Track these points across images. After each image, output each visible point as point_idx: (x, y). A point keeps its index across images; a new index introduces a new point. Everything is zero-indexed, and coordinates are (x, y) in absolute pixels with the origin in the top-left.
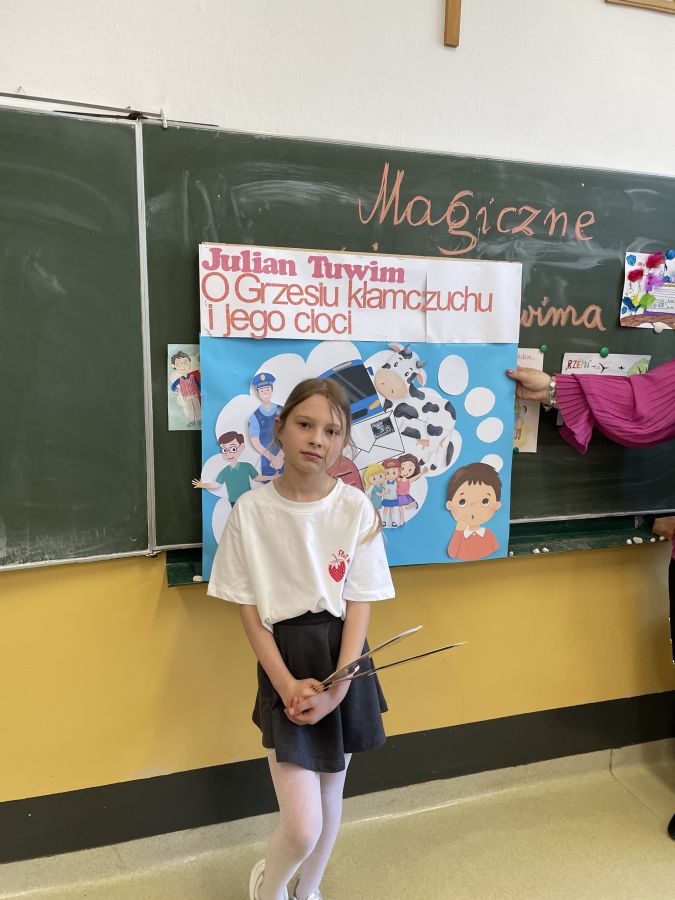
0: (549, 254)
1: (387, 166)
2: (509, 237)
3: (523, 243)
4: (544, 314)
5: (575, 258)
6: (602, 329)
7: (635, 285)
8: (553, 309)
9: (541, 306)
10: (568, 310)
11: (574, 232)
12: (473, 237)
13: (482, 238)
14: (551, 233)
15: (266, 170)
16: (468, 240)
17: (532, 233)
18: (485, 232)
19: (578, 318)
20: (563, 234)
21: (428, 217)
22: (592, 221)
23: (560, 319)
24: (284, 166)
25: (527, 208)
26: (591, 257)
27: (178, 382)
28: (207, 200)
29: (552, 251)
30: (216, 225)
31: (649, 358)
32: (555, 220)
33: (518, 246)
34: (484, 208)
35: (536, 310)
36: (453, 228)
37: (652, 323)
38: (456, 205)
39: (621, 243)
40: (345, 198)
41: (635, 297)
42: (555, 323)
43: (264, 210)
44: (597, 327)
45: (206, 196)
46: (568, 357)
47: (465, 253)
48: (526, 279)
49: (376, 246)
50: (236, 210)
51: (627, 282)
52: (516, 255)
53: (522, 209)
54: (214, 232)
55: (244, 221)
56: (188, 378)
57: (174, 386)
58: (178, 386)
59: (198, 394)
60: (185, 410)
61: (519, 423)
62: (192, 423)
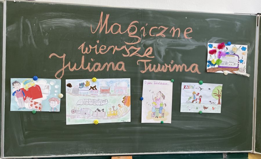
0: (172, 44)
1: (102, 13)
2: (155, 38)
3: (161, 40)
4: (172, 67)
5: (185, 45)
6: (199, 73)
7: (213, 56)
8: (176, 65)
9: (171, 64)
10: (183, 66)
11: (184, 36)
12: (139, 38)
13: (143, 38)
14: (173, 36)
15: (53, 15)
16: (137, 39)
17: (165, 36)
18: (144, 36)
19: (187, 69)
20: (179, 36)
21: (120, 31)
22: (191, 31)
23: (179, 69)
24: (61, 14)
25: (162, 27)
26: (192, 45)
27: (15, 92)
28: (30, 26)
29: (174, 43)
30: (33, 35)
31: (222, 85)
32: (174, 31)
33: (159, 41)
34: (144, 27)
35: (168, 65)
36: (131, 34)
37: (222, 71)
38: (131, 26)
39: (205, 39)
40: (85, 24)
41: (213, 60)
42: (177, 70)
43: (52, 29)
44: (196, 73)
45: (29, 24)
46: (183, 84)
47: (136, 44)
48: (163, 53)
49: (98, 42)
50: (41, 30)
51: (209, 55)
52: (158, 44)
53: (160, 27)
54: (32, 37)
55: (44, 33)
56: (19, 91)
57: (13, 94)
58: (15, 94)
59: (23, 97)
60: (18, 103)
61: (163, 110)
62: (20, 108)
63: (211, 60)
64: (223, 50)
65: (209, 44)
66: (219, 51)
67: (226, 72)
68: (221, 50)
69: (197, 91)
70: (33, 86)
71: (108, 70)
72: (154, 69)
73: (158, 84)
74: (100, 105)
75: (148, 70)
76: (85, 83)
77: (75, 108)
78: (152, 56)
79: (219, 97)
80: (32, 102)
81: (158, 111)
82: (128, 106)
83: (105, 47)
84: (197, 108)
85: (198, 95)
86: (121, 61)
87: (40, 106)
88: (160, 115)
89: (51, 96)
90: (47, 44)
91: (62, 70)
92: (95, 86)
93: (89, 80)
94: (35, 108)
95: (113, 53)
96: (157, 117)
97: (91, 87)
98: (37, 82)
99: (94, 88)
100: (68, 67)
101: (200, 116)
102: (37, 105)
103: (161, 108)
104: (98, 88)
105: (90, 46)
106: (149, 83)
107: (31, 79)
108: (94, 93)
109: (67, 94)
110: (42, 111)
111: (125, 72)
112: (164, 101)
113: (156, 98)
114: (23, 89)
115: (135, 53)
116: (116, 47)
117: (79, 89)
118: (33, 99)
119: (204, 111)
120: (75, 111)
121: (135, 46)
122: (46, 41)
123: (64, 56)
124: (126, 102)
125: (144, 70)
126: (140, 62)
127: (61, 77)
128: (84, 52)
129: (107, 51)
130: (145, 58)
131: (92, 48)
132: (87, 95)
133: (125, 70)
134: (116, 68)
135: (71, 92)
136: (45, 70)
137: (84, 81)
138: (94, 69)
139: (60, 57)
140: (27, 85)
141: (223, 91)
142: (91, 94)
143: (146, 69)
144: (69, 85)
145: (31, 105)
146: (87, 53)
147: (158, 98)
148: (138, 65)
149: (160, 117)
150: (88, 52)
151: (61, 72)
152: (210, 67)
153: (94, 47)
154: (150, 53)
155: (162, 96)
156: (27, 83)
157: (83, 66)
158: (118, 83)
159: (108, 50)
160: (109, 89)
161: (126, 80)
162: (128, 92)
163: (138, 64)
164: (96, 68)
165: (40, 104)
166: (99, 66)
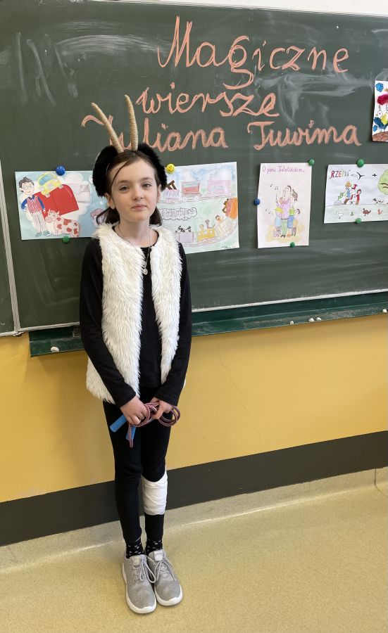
0: (314, 85)
1: (178, 19)
2: (280, 72)
3: (291, 77)
4: (311, 134)
5: (334, 87)
6: (358, 144)
7: (384, 107)
8: (318, 130)
9: (308, 127)
10: (330, 130)
11: (332, 66)
12: (251, 74)
13: (258, 74)
14: (314, 67)
15: (82, 28)
16: (247, 77)
17: (298, 68)
18: (260, 69)
19: (338, 136)
20: (324, 68)
21: (214, 59)
22: (346, 57)
23: (324, 137)
24: (96, 23)
25: (292, 48)
26: (348, 86)
27: (25, 201)
28: (37, 55)
29: (315, 82)
30: (45, 75)
32: (316, 57)
33: (288, 79)
34: (259, 50)
35: (304, 131)
36: (235, 67)
38: (236, 48)
39: (371, 73)
40: (146, 47)
41: (384, 117)
42: (320, 141)
43: (82, 60)
44: (354, 143)
45: (35, 51)
46: (331, 168)
47: (245, 88)
48: (295, 106)
49: (173, 86)
50: (60, 62)
51: (377, 105)
52: (286, 87)
53: (289, 49)
54: (44, 80)
55: (67, 70)
56: (33, 198)
57: (23, 206)
58: (26, 205)
59: (42, 211)
60: (33, 223)
61: (294, 222)
62: (39, 234)
63: (379, 116)
65: (377, 82)
70: (58, 188)
71: (194, 146)
72: (278, 139)
73: (286, 170)
74: (184, 220)
75: (268, 143)
78: (276, 113)
80: (59, 219)
81: (286, 225)
82: (234, 218)
83: (187, 96)
84: (352, 215)
85: (354, 188)
86: (218, 126)
87: (74, 227)
88: (289, 231)
89: (94, 207)
90: (76, 94)
92: (173, 182)
94: (68, 233)
95: (203, 110)
96: (284, 236)
98: (64, 178)
99: (171, 186)
101: (356, 228)
102: (71, 226)
103: (291, 219)
104: (178, 185)
105: (158, 96)
106: (270, 170)
107: (53, 173)
108: (171, 196)
110: (80, 236)
111: (226, 149)
112: (296, 205)
113: (281, 199)
114: (39, 194)
115: (244, 107)
116: (208, 95)
118: (60, 214)
119: (365, 219)
121: (244, 92)
122: (73, 89)
124: (229, 211)
125: (261, 143)
126: (254, 126)
128: (147, 110)
129: (190, 107)
130: (262, 118)
131: (163, 100)
133: (225, 146)
134: (208, 142)
136: (77, 154)
138: (169, 147)
140: (45, 186)
142: (167, 198)
143: (264, 141)
145: (59, 226)
146: (154, 112)
147: (286, 198)
148: (249, 134)
149: (289, 236)
150: (155, 109)
152: (378, 131)
153: (166, 97)
154: (271, 106)
155: (293, 195)
156: (45, 182)
157: (148, 141)
158: (213, 172)
159: (193, 103)
160: (199, 187)
161: (229, 167)
162: (232, 192)
163: (249, 131)
164: (172, 144)
165: (75, 224)
166: (178, 140)
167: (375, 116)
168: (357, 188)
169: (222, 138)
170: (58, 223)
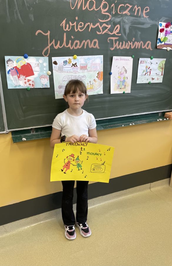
0: (135, 22)
2: (122, 15)
4: (133, 44)
5: (143, 24)
7: (162, 34)
8: (136, 42)
9: (132, 41)
10: (141, 43)
11: (143, 14)
12: (110, 16)
13: (113, 16)
14: (135, 14)
16: (108, 16)
17: (129, 14)
18: (114, 13)
19: (144, 46)
20: (139, 15)
21: (95, 7)
22: (148, 10)
23: (138, 46)
25: (128, 5)
26: (148, 23)
27: (10, 70)
30: (19, 10)
31: (165, 59)
32: (137, 9)
33: (125, 19)
34: (113, 4)
35: (131, 43)
36: (104, 11)
37: (166, 47)
38: (104, 3)
39: (158, 19)
41: (162, 38)
42: (136, 47)
43: (36, 3)
44: (150, 49)
46: (141, 59)
47: (107, 21)
48: (127, 31)
49: (77, 18)
50: (26, 3)
51: (159, 32)
52: (124, 22)
53: (126, 5)
54: (18, 12)
55: (29, 8)
56: (13, 69)
57: (8, 72)
58: (10, 72)
59: (17, 75)
60: (13, 81)
61: (125, 83)
62: (16, 86)
63: (160, 38)
64: (169, 29)
65: (160, 23)
66: (166, 30)
67: (169, 49)
68: (167, 29)
69: (149, 65)
70: (25, 64)
71: (85, 47)
72: (120, 46)
73: (123, 60)
75: (116, 47)
76: (68, 61)
77: (61, 84)
78: (120, 34)
79: (162, 70)
80: (25, 79)
81: (122, 84)
82: (101, 80)
83: (83, 24)
84: (148, 80)
86: (96, 39)
87: (33, 83)
88: (123, 87)
89: (41, 74)
90: (33, 19)
91: (48, 48)
92: (76, 63)
93: (71, 58)
94: (29, 86)
95: (89, 31)
96: (121, 89)
97: (73, 64)
98: (27, 60)
99: (75, 65)
100: (53, 44)
101: (148, 86)
102: (30, 82)
103: (124, 81)
104: (78, 65)
105: (70, 23)
106: (117, 60)
107: (22, 57)
108: (75, 70)
109: (54, 71)
111: (99, 49)
112: (126, 75)
113: (120, 72)
114: (16, 67)
115: (106, 30)
116: (92, 24)
117: (63, 66)
118: (26, 77)
119: (152, 82)
120: (62, 86)
121: (107, 23)
122: (32, 17)
123: (48, 33)
124: (99, 77)
125: (113, 47)
126: (110, 39)
127: (48, 55)
128: (65, 29)
129: (84, 29)
130: (114, 36)
131: (72, 25)
132: (70, 72)
133: (98, 48)
134: (91, 46)
135: (57, 69)
136: (33, 48)
137: (67, 58)
138: (75, 47)
139: (46, 34)
140: (19, 63)
141: (165, 64)
142: (73, 71)
143: (114, 46)
144: (55, 63)
145: (25, 83)
146: (68, 30)
147: (122, 72)
149: (123, 89)
150: (69, 28)
151: (48, 50)
152: (159, 44)
153: (74, 24)
154: (118, 31)
155: (125, 71)
156: (19, 61)
157: (65, 44)
158: (93, 60)
159: (85, 27)
160: (87, 66)
161: (100, 57)
162: (100, 68)
163: (108, 42)
164: (76, 46)
165: (33, 82)
166: (79, 44)
167: (158, 37)
168: (150, 69)
169: (97, 44)
170: (24, 81)
